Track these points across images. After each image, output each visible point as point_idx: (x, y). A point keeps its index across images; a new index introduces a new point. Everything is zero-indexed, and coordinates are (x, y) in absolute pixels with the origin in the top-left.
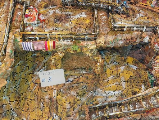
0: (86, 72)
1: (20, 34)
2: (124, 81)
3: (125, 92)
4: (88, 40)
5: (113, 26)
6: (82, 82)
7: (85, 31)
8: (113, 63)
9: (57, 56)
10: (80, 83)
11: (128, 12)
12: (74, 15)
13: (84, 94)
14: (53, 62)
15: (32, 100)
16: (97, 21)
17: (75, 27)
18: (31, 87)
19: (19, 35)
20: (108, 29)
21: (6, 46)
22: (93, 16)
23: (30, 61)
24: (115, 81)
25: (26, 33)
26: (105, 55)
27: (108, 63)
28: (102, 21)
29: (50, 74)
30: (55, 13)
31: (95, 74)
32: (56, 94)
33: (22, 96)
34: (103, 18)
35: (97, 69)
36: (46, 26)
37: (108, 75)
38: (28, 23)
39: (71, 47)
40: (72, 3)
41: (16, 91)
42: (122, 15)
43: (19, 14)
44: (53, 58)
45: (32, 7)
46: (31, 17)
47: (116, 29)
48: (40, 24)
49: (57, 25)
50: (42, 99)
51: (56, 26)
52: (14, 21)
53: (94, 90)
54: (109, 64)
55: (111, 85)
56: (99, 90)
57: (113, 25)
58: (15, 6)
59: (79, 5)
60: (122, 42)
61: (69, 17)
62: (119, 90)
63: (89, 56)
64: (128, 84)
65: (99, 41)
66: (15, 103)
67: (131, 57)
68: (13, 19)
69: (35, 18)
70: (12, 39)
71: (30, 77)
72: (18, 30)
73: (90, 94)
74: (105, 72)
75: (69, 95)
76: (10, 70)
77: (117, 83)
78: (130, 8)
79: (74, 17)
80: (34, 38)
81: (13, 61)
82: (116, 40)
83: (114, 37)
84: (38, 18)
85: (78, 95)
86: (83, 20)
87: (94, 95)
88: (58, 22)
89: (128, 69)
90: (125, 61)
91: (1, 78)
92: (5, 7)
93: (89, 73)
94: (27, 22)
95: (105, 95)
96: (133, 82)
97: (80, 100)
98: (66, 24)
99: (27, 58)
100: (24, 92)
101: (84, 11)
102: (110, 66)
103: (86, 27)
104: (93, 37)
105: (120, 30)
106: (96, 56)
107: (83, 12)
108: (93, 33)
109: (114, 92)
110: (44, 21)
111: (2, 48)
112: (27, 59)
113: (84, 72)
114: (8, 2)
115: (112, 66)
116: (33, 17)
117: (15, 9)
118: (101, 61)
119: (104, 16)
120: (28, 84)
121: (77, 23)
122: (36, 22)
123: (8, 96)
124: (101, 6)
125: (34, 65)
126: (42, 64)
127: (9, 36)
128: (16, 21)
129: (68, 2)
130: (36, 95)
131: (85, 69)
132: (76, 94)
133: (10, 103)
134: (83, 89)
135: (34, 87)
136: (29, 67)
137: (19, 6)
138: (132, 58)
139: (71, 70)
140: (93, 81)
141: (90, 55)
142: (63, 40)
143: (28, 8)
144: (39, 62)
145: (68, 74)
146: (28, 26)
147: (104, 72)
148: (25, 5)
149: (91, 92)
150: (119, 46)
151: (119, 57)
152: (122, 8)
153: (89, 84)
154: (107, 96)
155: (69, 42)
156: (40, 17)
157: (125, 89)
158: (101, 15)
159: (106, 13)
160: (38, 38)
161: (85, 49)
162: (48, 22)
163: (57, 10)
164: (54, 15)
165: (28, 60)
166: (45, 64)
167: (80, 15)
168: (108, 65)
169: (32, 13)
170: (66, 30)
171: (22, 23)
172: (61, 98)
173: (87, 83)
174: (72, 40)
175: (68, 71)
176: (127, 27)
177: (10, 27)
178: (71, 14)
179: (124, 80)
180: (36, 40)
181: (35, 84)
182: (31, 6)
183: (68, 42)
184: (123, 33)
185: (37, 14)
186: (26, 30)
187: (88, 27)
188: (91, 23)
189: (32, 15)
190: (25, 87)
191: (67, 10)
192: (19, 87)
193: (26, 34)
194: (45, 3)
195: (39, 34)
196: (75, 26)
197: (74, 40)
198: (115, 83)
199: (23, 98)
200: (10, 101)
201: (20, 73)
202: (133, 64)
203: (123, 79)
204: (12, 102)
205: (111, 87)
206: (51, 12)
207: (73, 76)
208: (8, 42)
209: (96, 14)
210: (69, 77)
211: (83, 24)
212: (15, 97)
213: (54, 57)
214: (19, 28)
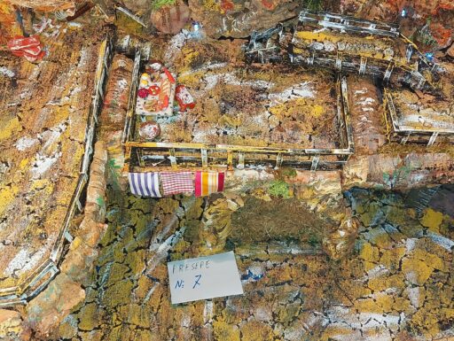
0: (301, 251)
1: (124, 148)
2: (414, 286)
3: (417, 318)
4: (321, 167)
5: (396, 130)
6: (289, 282)
7: (310, 139)
8: (383, 226)
9: (221, 205)
10: (283, 284)
11: (441, 86)
12: (275, 91)
13: (295, 318)
14: (210, 222)
15: (142, 329)
16: (348, 114)
17: (280, 127)
18: (140, 290)
19: (120, 149)
20: (379, 136)
21: (86, 185)
22: (333, 93)
23: (139, 210)
24: (388, 283)
25: (141, 145)
26: (358, 200)
27: (366, 225)
28: (363, 113)
29: (199, 266)
30: (221, 83)
31: (328, 259)
32: (211, 315)
33: (114, 317)
34: (364, 103)
35: (336, 245)
36: (197, 122)
37: (367, 264)
38: (147, 113)
39: (268, 185)
40: (274, 57)
41: (97, 300)
42: (421, 95)
43: (122, 87)
44: (210, 213)
45: (156, 66)
46: (157, 97)
47: (404, 140)
48: (180, 117)
49: (227, 119)
50: (171, 327)
51: (224, 122)
52: (108, 106)
53: (325, 308)
54: (370, 229)
55: (377, 295)
56: (339, 308)
57: (397, 127)
58: (109, 62)
59: (294, 62)
60: (419, 177)
61: (264, 96)
62: (400, 312)
63: (318, 210)
64: (428, 293)
65: (352, 171)
66: (95, 336)
67: (435, 210)
68: (105, 100)
69: (168, 99)
70: (103, 161)
71: (139, 259)
72: (118, 135)
73: (313, 320)
74: (356, 253)
75: (249, 319)
76: (94, 254)
77: (394, 290)
78: (444, 73)
79: (279, 96)
80: (162, 157)
81: (103, 230)
82: (404, 172)
83: (398, 160)
84: (176, 98)
85: (276, 323)
86: (305, 107)
87: (324, 324)
88: (232, 111)
89: (428, 247)
90: (417, 221)
91: (70, 283)
92: (82, 64)
93: (310, 254)
94: (144, 111)
95: (357, 325)
96: (443, 289)
97: (283, 336)
98: (255, 118)
99: (131, 202)
100: (119, 305)
101: (309, 79)
102: (373, 234)
103: (314, 129)
104: (335, 159)
105: (418, 143)
106: (337, 211)
107: (303, 81)
108: (337, 151)
109: (384, 319)
110: (192, 106)
111: (75, 193)
112: (130, 205)
113: (295, 251)
114: (90, 50)
115: (380, 237)
116: (163, 97)
117: (111, 69)
118: (349, 225)
119: (366, 95)
120: (132, 281)
121: (287, 114)
122: (169, 111)
123: (74, 313)
124: (362, 68)
125: (149, 222)
126: (173, 221)
127: (93, 153)
128: (113, 106)
129: (261, 53)
130: (155, 315)
131: (297, 241)
132: (271, 318)
133: (80, 334)
134: (290, 302)
135: (149, 289)
136: (134, 230)
137: (120, 62)
138: (439, 214)
139: (256, 243)
140: (321, 280)
141: (320, 208)
142: (245, 167)
143: (147, 67)
144: (165, 214)
145: (248, 256)
146: (146, 124)
147: (354, 253)
148: (137, 59)
149: (316, 315)
150: (410, 186)
151: (401, 208)
152: (422, 73)
153: (310, 290)
154: (363, 330)
155: (263, 174)
156: (181, 96)
157: (418, 309)
158: (358, 92)
159: (374, 88)
160: (173, 159)
161: (307, 194)
162: (201, 109)
163: (227, 75)
164: (220, 90)
165: (133, 207)
166: (180, 220)
167: (295, 91)
168: (367, 231)
169: (159, 84)
170: (255, 134)
171: (129, 114)
172: (227, 326)
173: (304, 285)
174: (271, 166)
175: (248, 246)
176: (439, 135)
177: (96, 127)
178: (270, 86)
179: (416, 283)
180: (167, 162)
181: (153, 279)
182: (154, 62)
183: (260, 171)
184: (426, 152)
185: (174, 86)
186: (140, 133)
187: (320, 129)
188: (326, 116)
189: (158, 91)
190: (122, 287)
191: (257, 75)
192: (105, 288)
193: (141, 148)
194: (194, 51)
195: (177, 150)
196: (280, 123)
197: (276, 168)
198: (388, 290)
199: (118, 323)
200: (80, 330)
201: (109, 244)
202: (442, 233)
203: (411, 277)
204: (86, 331)
205: (375, 300)
206: (212, 80)
207: (261, 261)
208: (91, 172)
209: (343, 90)
210: (249, 263)
211: (302, 118)
212: (94, 318)
213: (213, 209)
214: (123, 129)
